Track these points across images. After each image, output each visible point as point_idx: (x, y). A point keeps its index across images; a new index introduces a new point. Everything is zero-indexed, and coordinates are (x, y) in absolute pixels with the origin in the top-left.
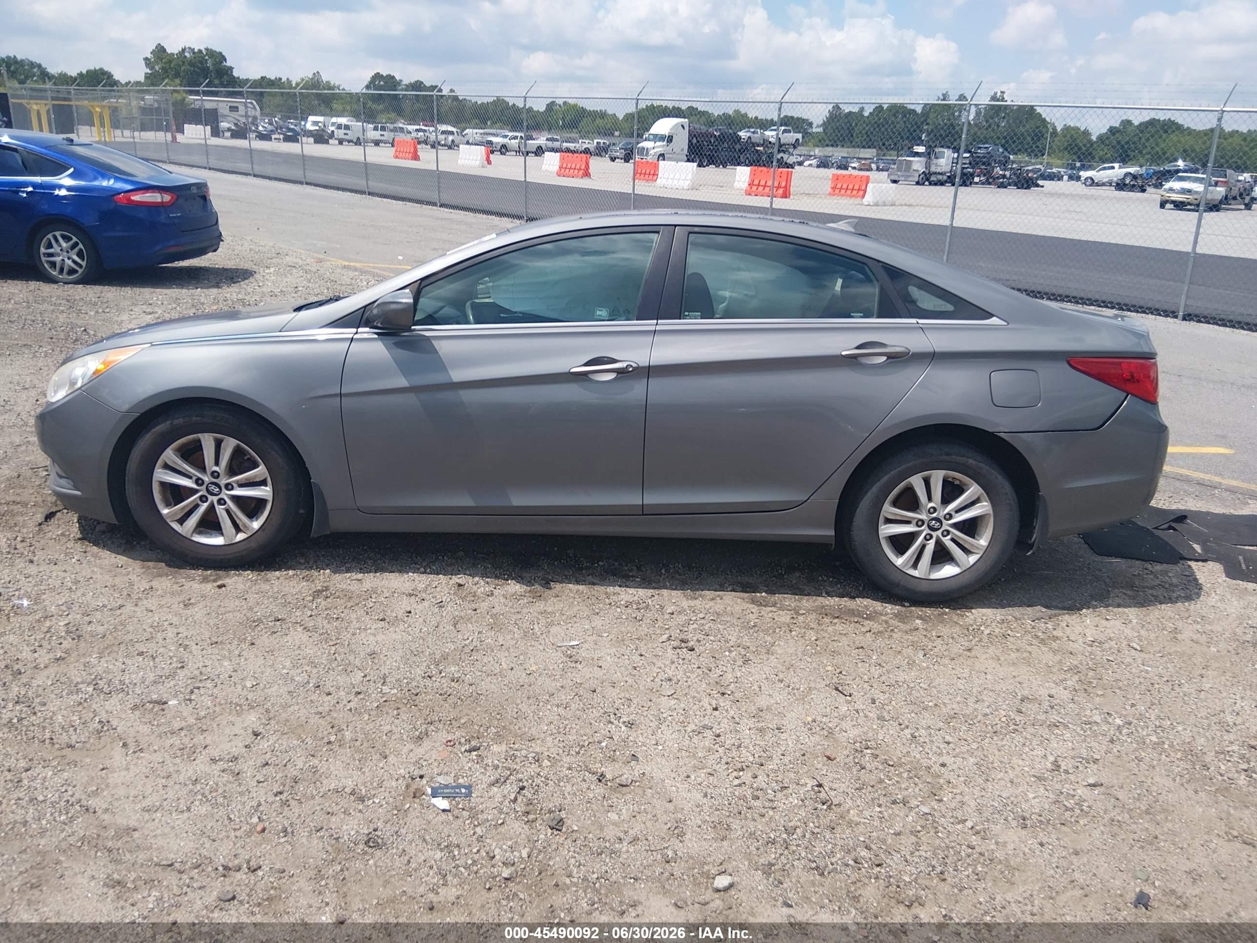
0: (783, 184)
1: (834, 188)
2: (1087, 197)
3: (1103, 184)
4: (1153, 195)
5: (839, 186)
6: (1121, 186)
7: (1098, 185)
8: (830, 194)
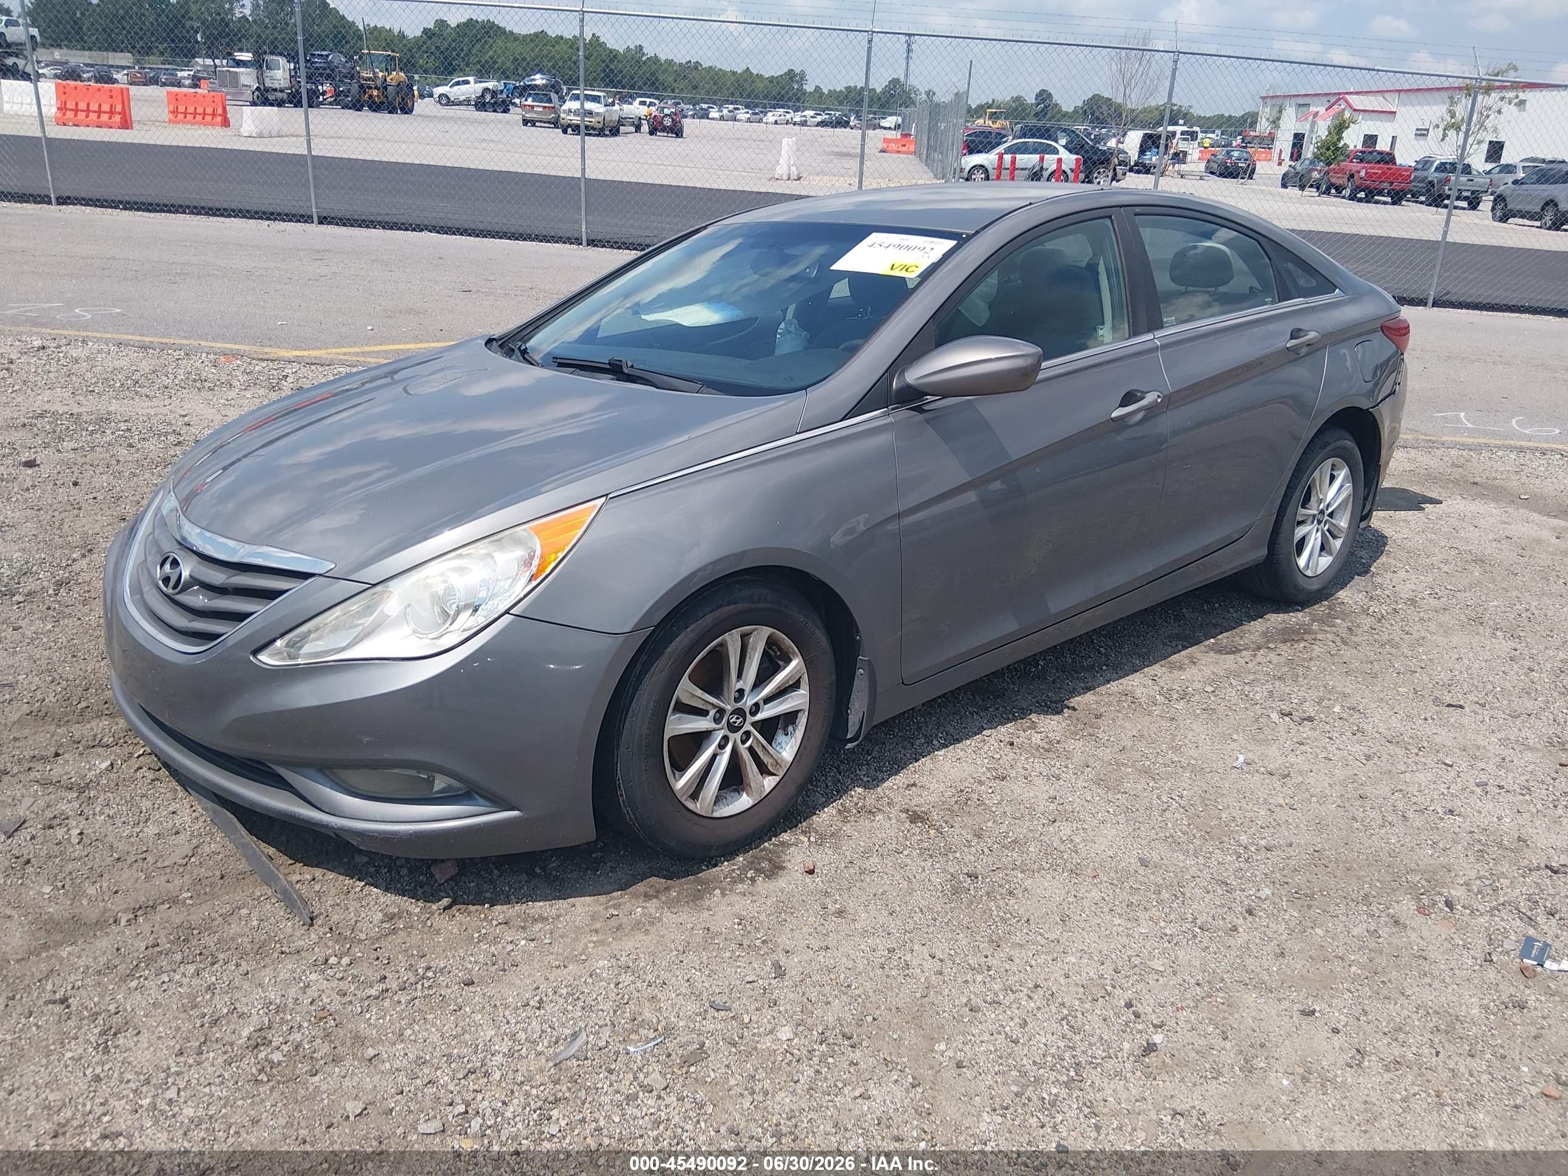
0: (119, 108)
1: (175, 112)
2: (476, 121)
3: (460, 104)
4: (515, 115)
5: (182, 109)
6: (481, 105)
7: (454, 104)
8: (170, 121)
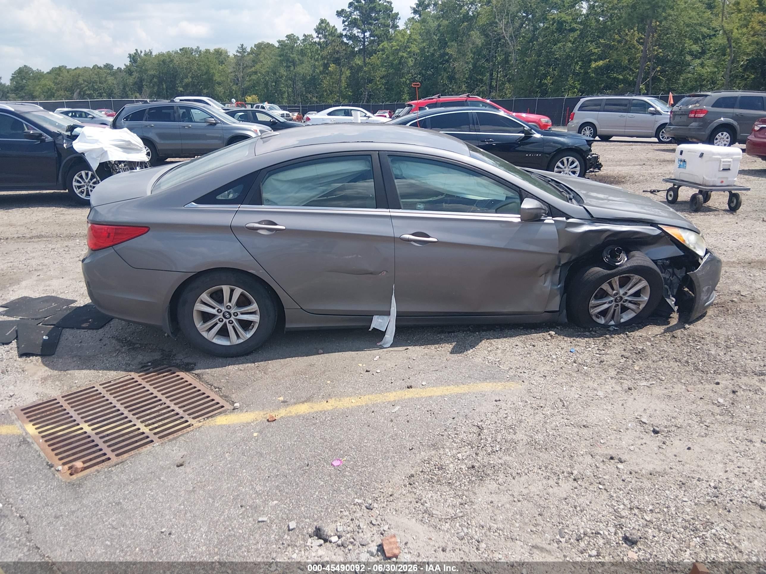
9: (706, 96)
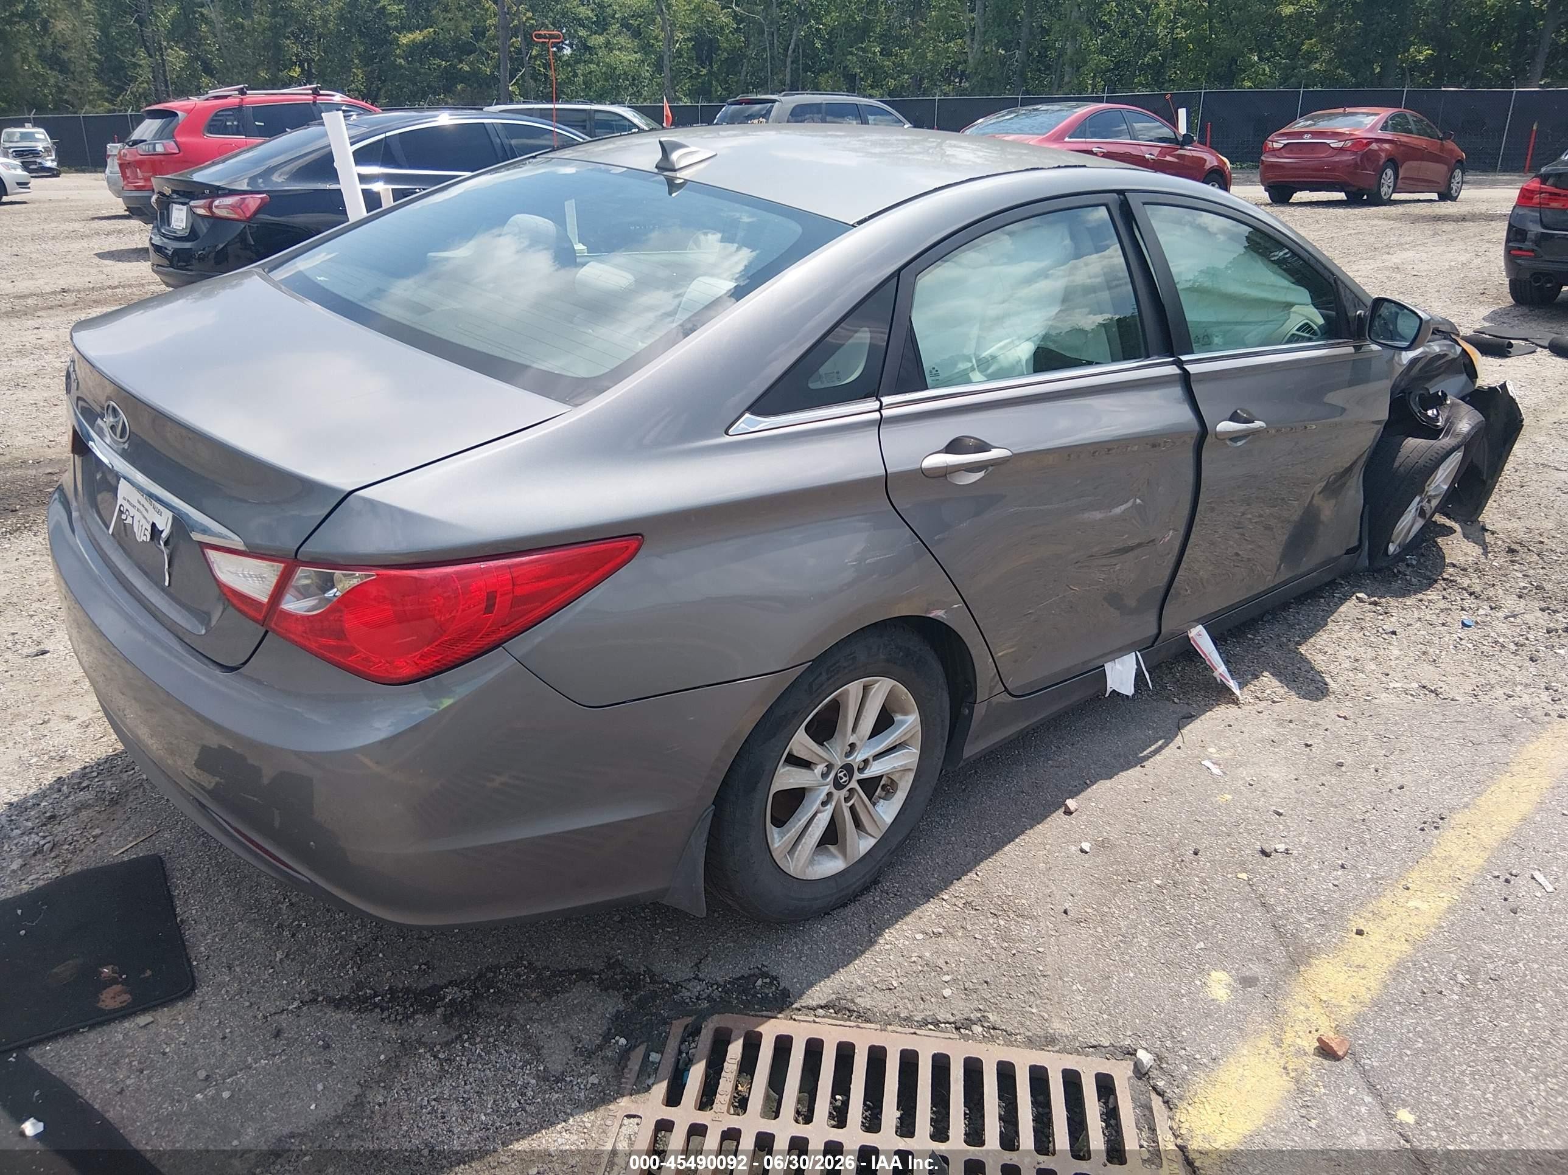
9: (774, 101)
